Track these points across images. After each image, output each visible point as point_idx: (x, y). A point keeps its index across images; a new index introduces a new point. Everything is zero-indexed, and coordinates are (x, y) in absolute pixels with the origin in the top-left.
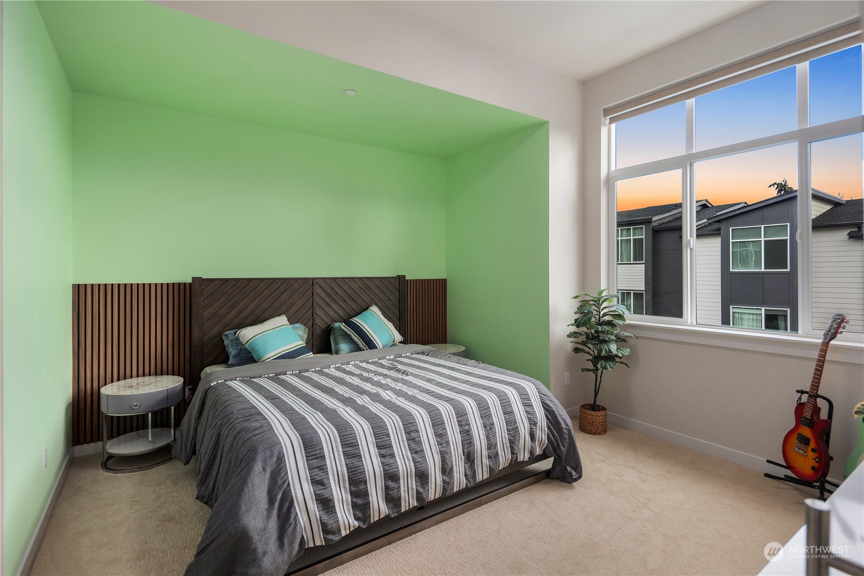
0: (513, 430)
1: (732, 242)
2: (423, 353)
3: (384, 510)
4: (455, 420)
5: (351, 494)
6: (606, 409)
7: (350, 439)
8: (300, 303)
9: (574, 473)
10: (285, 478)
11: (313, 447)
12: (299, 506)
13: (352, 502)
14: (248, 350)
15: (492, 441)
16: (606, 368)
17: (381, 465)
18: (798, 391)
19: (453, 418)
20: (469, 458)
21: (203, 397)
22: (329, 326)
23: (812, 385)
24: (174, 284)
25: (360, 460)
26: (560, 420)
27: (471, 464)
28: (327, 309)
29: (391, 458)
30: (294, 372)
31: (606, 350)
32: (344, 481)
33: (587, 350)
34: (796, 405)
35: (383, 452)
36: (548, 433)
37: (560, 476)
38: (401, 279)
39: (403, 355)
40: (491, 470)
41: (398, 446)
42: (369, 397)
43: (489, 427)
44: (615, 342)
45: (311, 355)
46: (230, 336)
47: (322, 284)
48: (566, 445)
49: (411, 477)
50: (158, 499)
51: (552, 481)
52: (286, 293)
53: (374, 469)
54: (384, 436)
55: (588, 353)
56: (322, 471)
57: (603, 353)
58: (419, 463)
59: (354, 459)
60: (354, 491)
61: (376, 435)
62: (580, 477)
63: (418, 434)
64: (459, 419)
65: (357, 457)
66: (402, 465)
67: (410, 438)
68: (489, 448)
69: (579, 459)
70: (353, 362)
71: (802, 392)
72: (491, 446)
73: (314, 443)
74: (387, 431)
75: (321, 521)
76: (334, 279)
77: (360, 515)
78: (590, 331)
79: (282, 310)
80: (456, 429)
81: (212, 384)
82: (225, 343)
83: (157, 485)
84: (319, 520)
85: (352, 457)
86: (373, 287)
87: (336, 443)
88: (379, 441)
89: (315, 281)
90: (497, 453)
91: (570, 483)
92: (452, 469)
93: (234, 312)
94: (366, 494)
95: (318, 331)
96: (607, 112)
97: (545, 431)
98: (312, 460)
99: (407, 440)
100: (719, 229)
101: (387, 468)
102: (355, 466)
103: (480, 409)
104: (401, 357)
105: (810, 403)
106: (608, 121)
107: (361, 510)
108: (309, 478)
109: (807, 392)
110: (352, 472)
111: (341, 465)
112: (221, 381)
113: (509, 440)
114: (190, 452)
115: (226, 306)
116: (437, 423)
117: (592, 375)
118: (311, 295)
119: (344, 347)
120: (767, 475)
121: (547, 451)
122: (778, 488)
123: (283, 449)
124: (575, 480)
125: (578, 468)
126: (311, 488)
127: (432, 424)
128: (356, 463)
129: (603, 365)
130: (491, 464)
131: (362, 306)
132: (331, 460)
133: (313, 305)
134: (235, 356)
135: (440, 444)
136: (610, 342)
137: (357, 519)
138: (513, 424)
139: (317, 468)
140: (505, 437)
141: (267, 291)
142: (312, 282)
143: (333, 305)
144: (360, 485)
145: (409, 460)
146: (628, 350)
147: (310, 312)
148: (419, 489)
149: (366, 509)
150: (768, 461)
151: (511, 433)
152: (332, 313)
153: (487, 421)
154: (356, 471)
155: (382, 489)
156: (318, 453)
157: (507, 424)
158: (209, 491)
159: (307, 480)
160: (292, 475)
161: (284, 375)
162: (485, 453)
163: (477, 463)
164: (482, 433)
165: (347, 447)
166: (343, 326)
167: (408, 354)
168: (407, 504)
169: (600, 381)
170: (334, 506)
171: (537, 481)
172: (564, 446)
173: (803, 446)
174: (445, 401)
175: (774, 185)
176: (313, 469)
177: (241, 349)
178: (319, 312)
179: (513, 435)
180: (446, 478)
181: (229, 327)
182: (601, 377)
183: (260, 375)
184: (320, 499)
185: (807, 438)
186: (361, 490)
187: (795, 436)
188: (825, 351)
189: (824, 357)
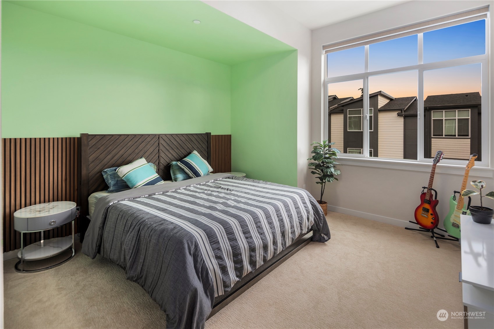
0: (300, 218)
1: (349, 117)
2: (229, 178)
3: (250, 269)
4: (275, 214)
5: (234, 262)
6: (326, 203)
7: (229, 230)
8: (151, 150)
9: (325, 237)
10: (201, 257)
11: (212, 236)
12: (211, 273)
13: (235, 267)
14: (124, 181)
15: (292, 224)
16: (329, 181)
17: (247, 243)
18: (423, 188)
19: (275, 213)
20: (283, 234)
21: (105, 213)
22: (169, 164)
23: (429, 184)
24: (66, 138)
25: (237, 241)
26: (319, 210)
27: (284, 238)
28: (167, 153)
29: (251, 239)
30: (160, 193)
31: (329, 172)
32: (230, 255)
33: (318, 172)
34: (421, 194)
35: (247, 235)
36: (314, 217)
37: (318, 239)
38: (208, 135)
39: (218, 179)
40: (293, 239)
41: (253, 231)
42: (222, 205)
43: (290, 216)
44: (333, 168)
45: (163, 182)
46: (108, 172)
47: (164, 138)
48: (322, 222)
49: (261, 248)
50: (78, 284)
51: (314, 242)
52: (142, 144)
53: (244, 246)
54: (245, 227)
55: (319, 174)
56: (219, 251)
57: (328, 173)
58: (264, 240)
59: (233, 241)
60: (236, 260)
61: (242, 226)
62: (329, 238)
63: (260, 223)
64: (277, 213)
65: (235, 240)
66: (257, 242)
67: (258, 226)
68: (291, 228)
69: (329, 229)
70: (192, 185)
71: (424, 188)
72: (292, 227)
73: (213, 234)
74: (246, 223)
75: (223, 280)
76: (172, 135)
77: (238, 274)
78: (319, 162)
79: (140, 155)
80: (277, 219)
81: (110, 204)
82: (105, 176)
83: (72, 276)
84: (222, 280)
85: (232, 241)
86: (193, 139)
87: (223, 233)
88: (243, 229)
89: (160, 136)
90: (294, 230)
91: (324, 242)
92: (277, 241)
93: (109, 157)
94: (241, 262)
95: (162, 167)
96: (324, 47)
97: (313, 216)
98: (213, 244)
99: (256, 228)
100: (343, 110)
101: (250, 245)
102: (235, 246)
103: (285, 207)
104: (217, 180)
105: (429, 193)
106: (324, 52)
107: (239, 271)
108: (214, 255)
109: (427, 188)
110: (234, 249)
111: (228, 246)
112: (116, 202)
113: (299, 222)
114: (96, 250)
115: (104, 153)
116: (268, 217)
117: (320, 185)
118: (158, 145)
119: (180, 176)
120: (406, 228)
121: (313, 227)
122: (414, 234)
123: (197, 240)
124: (327, 241)
125: (328, 234)
126: (216, 261)
127: (266, 217)
128: (235, 244)
129: (328, 179)
130: (293, 237)
131: (187, 151)
132: (222, 243)
133: (159, 151)
134: (114, 185)
135: (271, 228)
136: (331, 168)
137: (237, 276)
138: (300, 214)
139: (216, 249)
140: (297, 221)
141: (131, 142)
142: (159, 136)
143: (171, 151)
144: (238, 256)
145: (259, 239)
146: (339, 171)
147: (157, 155)
148: (264, 255)
149: (241, 270)
150: (410, 222)
151: (299, 218)
152: (170, 156)
153: (289, 213)
154: (236, 248)
155: (248, 257)
156: (216, 240)
157: (297, 214)
158: (138, 273)
159: (213, 257)
160: (204, 255)
161: (154, 195)
162: (290, 231)
163: (286, 237)
164: (288, 220)
165: (229, 235)
166: (179, 163)
167: (221, 179)
168: (259, 264)
169: (324, 188)
170: (228, 271)
171: (307, 244)
172: (321, 224)
173: (426, 213)
174: (267, 204)
175: (360, 89)
176: (215, 250)
177: (117, 180)
178: (162, 154)
179: (300, 220)
180: (275, 247)
181: (106, 166)
182: (324, 186)
183: (139, 196)
184: (221, 267)
185: (428, 209)
186: (239, 259)
187: (422, 208)
188: (435, 168)
189: (434, 171)
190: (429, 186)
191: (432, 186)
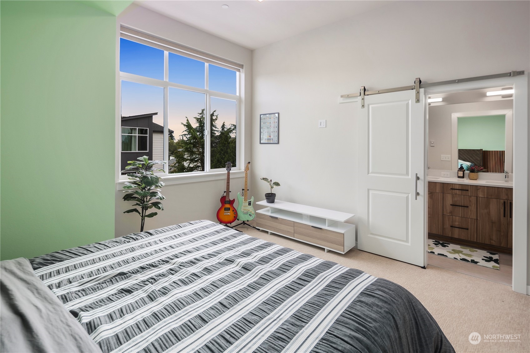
18: (222, 192)
105: (228, 195)
109: (226, 192)
173: (228, 211)
185: (228, 208)
187: (223, 209)
188: (229, 175)
189: (229, 177)
190: (227, 190)
191: (229, 190)
